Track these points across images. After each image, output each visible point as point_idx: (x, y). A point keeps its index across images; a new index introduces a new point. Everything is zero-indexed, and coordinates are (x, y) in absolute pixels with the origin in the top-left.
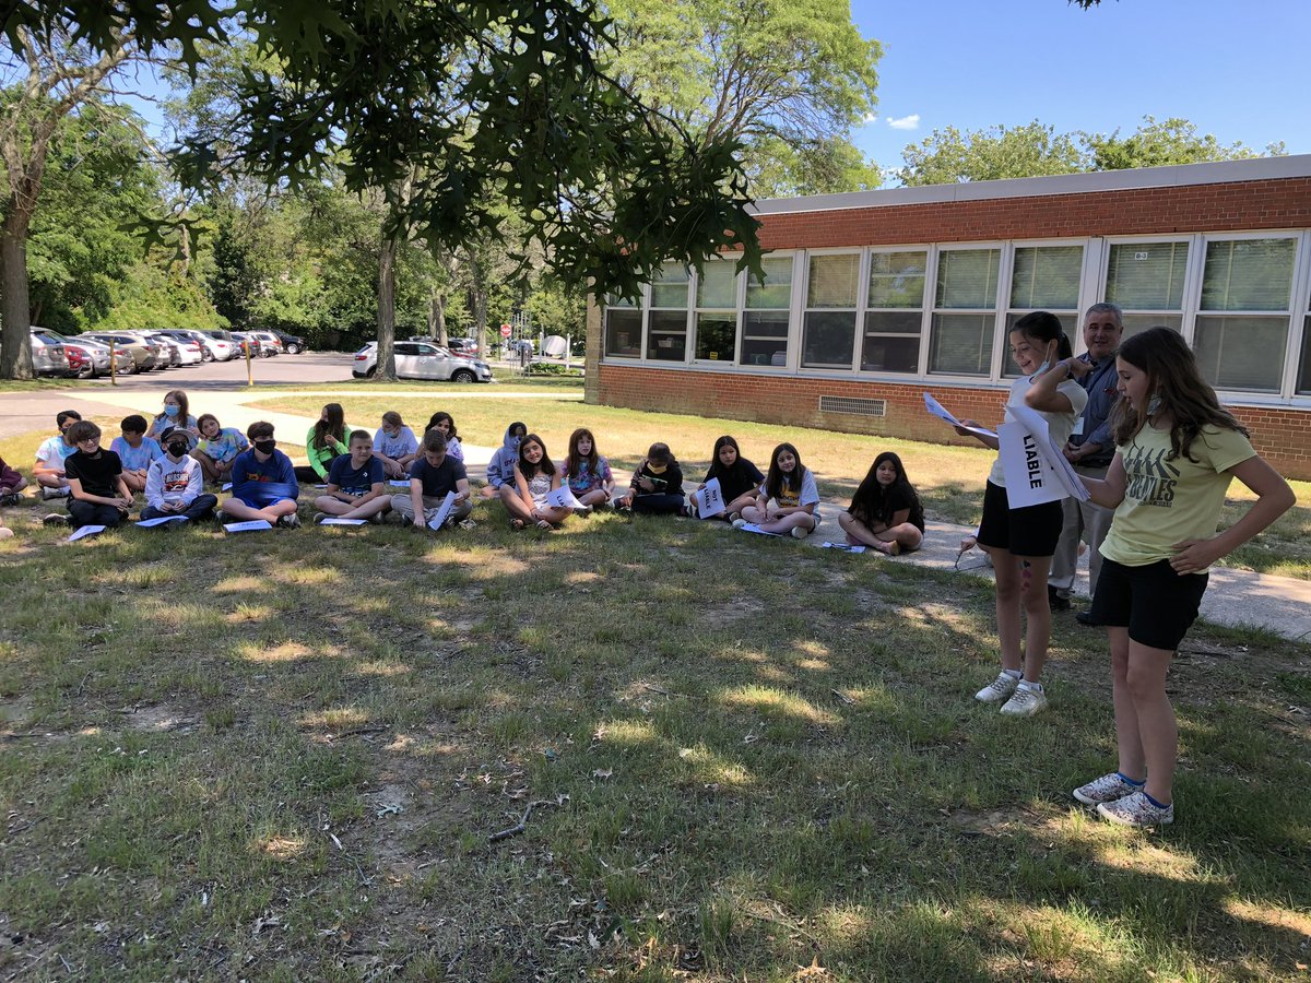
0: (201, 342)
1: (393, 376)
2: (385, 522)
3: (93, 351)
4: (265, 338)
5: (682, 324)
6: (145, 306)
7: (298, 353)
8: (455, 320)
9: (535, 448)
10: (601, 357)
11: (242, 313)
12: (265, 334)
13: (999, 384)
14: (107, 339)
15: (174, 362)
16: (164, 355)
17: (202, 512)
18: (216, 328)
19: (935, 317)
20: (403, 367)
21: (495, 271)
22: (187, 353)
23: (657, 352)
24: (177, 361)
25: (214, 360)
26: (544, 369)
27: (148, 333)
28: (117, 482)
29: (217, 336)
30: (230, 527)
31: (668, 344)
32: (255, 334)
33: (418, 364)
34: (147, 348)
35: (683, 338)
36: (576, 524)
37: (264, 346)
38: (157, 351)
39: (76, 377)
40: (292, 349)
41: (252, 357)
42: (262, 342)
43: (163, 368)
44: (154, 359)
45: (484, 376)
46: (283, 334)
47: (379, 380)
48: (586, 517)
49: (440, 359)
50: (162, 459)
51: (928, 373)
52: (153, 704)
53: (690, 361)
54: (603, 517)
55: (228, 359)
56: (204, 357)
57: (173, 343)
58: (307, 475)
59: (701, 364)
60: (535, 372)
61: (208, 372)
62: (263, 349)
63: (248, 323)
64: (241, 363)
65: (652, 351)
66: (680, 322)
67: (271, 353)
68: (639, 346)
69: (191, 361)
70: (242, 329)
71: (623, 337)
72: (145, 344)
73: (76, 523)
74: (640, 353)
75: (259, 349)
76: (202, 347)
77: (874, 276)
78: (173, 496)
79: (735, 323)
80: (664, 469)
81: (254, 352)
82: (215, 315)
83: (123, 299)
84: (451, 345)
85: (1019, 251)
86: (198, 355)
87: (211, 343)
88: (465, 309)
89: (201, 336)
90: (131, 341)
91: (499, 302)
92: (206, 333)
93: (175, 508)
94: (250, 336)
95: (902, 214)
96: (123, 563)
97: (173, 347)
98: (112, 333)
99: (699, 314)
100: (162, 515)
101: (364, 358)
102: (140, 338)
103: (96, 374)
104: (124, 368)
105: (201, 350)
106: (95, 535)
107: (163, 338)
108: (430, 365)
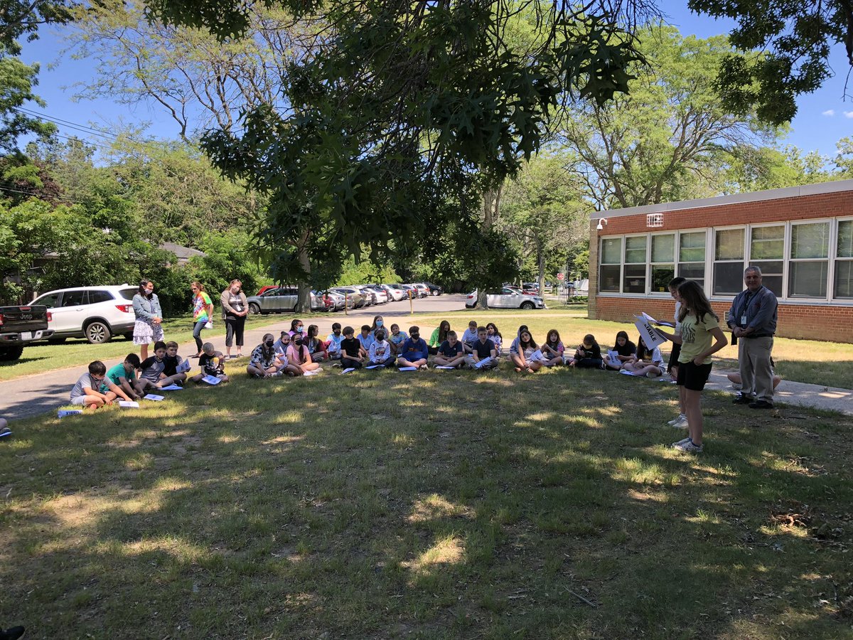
0: (387, 291)
1: (486, 306)
2: (462, 368)
3: (336, 298)
4: (421, 287)
5: (644, 273)
6: (359, 272)
7: (439, 295)
8: (529, 272)
9: (526, 335)
10: (597, 292)
11: (409, 273)
12: (420, 285)
13: (833, 302)
14: (342, 291)
15: (374, 303)
16: (369, 298)
17: (390, 364)
18: (395, 283)
19: (791, 264)
20: (493, 302)
21: (550, 242)
22: (380, 297)
23: (629, 288)
24: (375, 302)
25: (393, 301)
26: (579, 300)
27: (361, 287)
28: (358, 352)
29: (395, 287)
30: (401, 369)
31: (636, 283)
32: (415, 285)
33: (502, 299)
34: (360, 295)
35: (644, 280)
36: (545, 370)
37: (420, 291)
38: (366, 297)
39: (327, 311)
40: (435, 293)
41: (413, 298)
42: (419, 290)
43: (368, 305)
44: (364, 301)
45: (539, 305)
46: (431, 285)
47: (479, 309)
48: (551, 368)
49: (514, 296)
50: (375, 342)
51: (788, 297)
52: (376, 414)
53: (648, 293)
54: (559, 368)
55: (401, 300)
56: (388, 299)
57: (373, 292)
58: (433, 351)
59: (655, 294)
60: (573, 302)
61: (391, 307)
62: (420, 293)
63: (412, 279)
64: (407, 302)
65: (626, 288)
66: (641, 271)
67: (424, 296)
68: (619, 285)
69: (382, 301)
70: (408, 283)
71: (610, 280)
72: (359, 293)
73: (344, 367)
74: (619, 289)
75: (417, 294)
76: (387, 294)
77: (754, 241)
78: (379, 357)
79: (673, 271)
80: (591, 347)
81: (414, 296)
82: (395, 275)
83: (348, 269)
84: (524, 287)
85: (841, 223)
86: (386, 298)
87: (392, 291)
88: (536, 265)
89: (387, 287)
90: (353, 292)
91: (557, 258)
92: (389, 285)
93: (380, 362)
94: (412, 286)
95: (768, 205)
96: (362, 380)
97: (373, 294)
98: (344, 288)
99: (653, 266)
100: (376, 364)
101: (471, 297)
102: (357, 290)
103: (337, 310)
104: (349, 306)
105: (387, 295)
106: (351, 371)
107: (368, 289)
108: (509, 300)
